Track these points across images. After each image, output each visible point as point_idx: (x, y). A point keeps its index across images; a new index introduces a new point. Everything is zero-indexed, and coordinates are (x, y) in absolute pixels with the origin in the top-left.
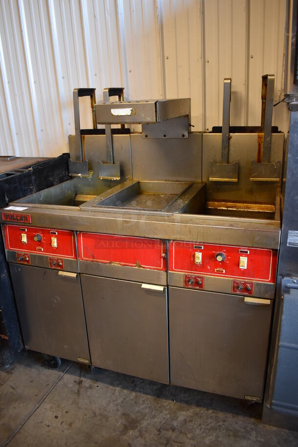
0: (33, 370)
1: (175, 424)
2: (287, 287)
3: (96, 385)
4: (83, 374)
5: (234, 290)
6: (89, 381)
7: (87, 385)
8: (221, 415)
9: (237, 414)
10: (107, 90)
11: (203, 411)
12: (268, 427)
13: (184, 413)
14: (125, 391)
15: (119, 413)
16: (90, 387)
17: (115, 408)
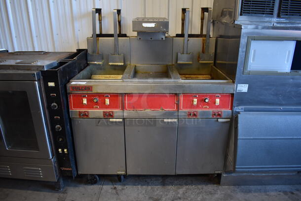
0: (81, 188)
1: (179, 195)
2: (236, 112)
3: (125, 187)
4: (114, 183)
5: (213, 116)
6: (120, 186)
7: (120, 189)
8: (200, 187)
9: (207, 184)
10: (116, 11)
11: (190, 187)
12: (224, 187)
13: (181, 190)
14: (144, 187)
15: (147, 198)
16: (123, 189)
17: (143, 196)
